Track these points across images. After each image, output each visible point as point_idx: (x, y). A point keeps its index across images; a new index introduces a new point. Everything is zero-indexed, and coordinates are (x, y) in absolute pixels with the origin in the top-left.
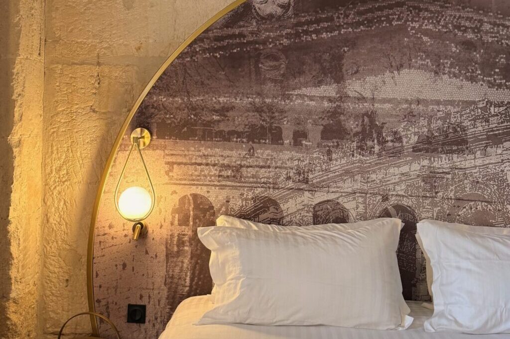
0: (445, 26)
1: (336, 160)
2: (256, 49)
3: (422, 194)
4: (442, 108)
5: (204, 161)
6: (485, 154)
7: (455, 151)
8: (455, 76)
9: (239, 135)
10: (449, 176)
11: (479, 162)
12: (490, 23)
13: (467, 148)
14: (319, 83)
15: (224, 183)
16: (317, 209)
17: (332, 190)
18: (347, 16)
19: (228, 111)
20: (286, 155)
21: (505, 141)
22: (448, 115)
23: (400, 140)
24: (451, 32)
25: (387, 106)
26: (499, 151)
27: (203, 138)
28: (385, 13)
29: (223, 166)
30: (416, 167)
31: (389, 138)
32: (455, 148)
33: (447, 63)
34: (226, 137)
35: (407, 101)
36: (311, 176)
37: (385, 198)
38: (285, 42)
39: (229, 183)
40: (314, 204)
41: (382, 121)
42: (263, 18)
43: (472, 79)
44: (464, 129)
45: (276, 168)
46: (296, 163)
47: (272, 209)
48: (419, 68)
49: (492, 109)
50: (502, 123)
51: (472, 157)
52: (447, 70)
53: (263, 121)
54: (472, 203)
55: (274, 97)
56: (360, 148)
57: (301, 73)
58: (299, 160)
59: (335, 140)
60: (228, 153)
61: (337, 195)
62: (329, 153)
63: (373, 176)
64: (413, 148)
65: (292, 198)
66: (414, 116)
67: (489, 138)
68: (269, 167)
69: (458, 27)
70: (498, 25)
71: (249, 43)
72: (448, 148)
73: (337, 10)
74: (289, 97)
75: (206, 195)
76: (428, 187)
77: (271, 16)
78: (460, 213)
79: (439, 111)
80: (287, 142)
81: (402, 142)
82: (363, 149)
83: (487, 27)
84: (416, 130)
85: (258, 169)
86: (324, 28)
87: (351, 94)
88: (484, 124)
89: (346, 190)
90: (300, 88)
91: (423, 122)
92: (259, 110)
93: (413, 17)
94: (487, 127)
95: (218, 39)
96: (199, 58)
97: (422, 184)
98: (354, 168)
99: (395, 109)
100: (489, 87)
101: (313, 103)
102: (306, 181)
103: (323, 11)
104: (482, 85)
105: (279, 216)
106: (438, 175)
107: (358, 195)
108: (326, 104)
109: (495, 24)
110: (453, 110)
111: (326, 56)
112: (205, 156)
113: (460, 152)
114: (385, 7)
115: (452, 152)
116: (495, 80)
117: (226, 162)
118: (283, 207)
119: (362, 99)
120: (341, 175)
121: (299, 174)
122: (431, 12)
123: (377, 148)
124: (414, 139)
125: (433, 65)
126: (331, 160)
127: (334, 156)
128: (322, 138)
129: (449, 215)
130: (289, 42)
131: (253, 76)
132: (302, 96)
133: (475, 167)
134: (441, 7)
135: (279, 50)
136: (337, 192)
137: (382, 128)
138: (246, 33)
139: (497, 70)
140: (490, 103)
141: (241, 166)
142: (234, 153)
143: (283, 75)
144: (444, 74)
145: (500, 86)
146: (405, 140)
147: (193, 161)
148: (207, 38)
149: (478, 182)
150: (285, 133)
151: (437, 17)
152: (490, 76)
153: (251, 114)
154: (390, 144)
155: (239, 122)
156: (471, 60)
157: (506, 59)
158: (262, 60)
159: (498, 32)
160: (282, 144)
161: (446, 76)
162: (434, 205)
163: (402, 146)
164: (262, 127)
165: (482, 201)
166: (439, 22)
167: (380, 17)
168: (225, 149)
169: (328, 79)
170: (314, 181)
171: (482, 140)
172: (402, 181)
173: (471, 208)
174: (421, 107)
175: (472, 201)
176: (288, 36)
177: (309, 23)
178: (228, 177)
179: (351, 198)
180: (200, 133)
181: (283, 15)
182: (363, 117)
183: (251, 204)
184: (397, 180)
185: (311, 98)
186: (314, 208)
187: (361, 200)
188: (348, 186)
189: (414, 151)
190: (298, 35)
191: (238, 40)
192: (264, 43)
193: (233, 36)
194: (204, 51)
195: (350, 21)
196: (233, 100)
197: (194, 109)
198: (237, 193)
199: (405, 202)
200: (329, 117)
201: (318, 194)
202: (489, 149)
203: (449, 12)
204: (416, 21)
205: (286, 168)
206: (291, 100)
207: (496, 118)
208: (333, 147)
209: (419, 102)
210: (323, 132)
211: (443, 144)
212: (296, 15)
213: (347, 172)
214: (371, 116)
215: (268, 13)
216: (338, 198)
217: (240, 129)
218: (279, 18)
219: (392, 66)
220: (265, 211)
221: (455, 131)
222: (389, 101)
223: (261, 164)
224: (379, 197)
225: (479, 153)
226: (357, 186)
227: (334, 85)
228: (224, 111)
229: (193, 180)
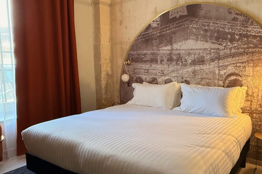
0: (199, 25)
1: (170, 67)
2: (152, 37)
3: (192, 77)
4: (198, 51)
5: (141, 68)
6: (210, 65)
7: (201, 64)
8: (202, 41)
9: (148, 61)
10: (199, 72)
11: (208, 67)
12: (212, 23)
13: (204, 63)
14: (166, 46)
15: (145, 74)
16: (166, 81)
17: (169, 76)
18: (173, 25)
19: (146, 55)
20: (159, 66)
21: (215, 61)
22: (200, 53)
23: (186, 61)
24: (201, 27)
25: (183, 51)
26: (214, 64)
27: (141, 62)
28: (183, 23)
29: (145, 69)
30: (190, 69)
31: (184, 61)
32: (201, 63)
33: (200, 37)
34: (145, 62)
35: (188, 50)
36: (164, 72)
37: (182, 78)
38: (158, 34)
39: (146, 74)
40: (165, 79)
41: (182, 56)
42: (153, 28)
43: (207, 41)
44: (204, 57)
45: (156, 70)
46: (161, 68)
47: (156, 81)
48: (192, 39)
49: (212, 50)
50: (215, 55)
51: (206, 66)
52: (200, 39)
53: (154, 57)
54: (205, 80)
55: (156, 50)
56: (176, 64)
57: (162, 43)
58: (162, 67)
59: (170, 62)
60: (146, 66)
61: (171, 77)
62: (169, 65)
63: (179, 72)
64: (190, 63)
65: (160, 78)
66: (190, 54)
67: (211, 60)
68: (155, 70)
69: (203, 25)
70: (215, 23)
71: (150, 36)
72: (199, 63)
73: (171, 23)
74: (159, 50)
75: (141, 77)
76: (193, 75)
77: (155, 27)
78: (202, 83)
79: (197, 52)
80: (159, 63)
81: (187, 62)
82: (177, 64)
83: (211, 24)
84: (191, 58)
85: (152, 70)
86: (167, 29)
87: (174, 48)
88: (209, 55)
89: (173, 76)
90: (162, 48)
91: (193, 56)
92: (152, 54)
93: (191, 23)
94: (210, 56)
95: (143, 35)
96: (139, 41)
97: (192, 74)
98: (175, 70)
99: (185, 52)
100: (211, 44)
101: (165, 52)
102: (163, 73)
103: (167, 24)
104: (209, 43)
105: (157, 83)
106: (196, 71)
107: (176, 77)
108: (168, 52)
109: (214, 23)
110: (201, 51)
111: (168, 38)
112: (141, 67)
113: (203, 64)
114: (183, 21)
115: (200, 64)
116: (213, 41)
117: (145, 68)
118: (158, 80)
119: (177, 50)
120: (172, 72)
121: (162, 71)
122: (196, 21)
123: (181, 64)
124: (190, 61)
125: (196, 38)
126: (169, 67)
127: (170, 66)
128: (167, 61)
129: (199, 83)
130: (159, 34)
131: (151, 45)
132: (162, 50)
133: (207, 69)
134: (198, 19)
135: (157, 37)
136: (171, 76)
137: (182, 58)
138: (149, 33)
139: (214, 38)
140: (211, 49)
141: (149, 69)
142: (147, 66)
143: (158, 44)
144: (199, 40)
145: (215, 43)
146: (188, 61)
147: (139, 68)
148: (141, 35)
149: (207, 73)
150: (158, 60)
151: (197, 23)
152: (212, 40)
153: (151, 55)
154: (184, 63)
155: (148, 58)
156: (206, 36)
157: (217, 34)
158: (153, 40)
159: (215, 26)
160: (158, 63)
161: (199, 41)
162: (195, 80)
163: (187, 63)
164: (153, 58)
165: (208, 79)
166: (197, 24)
167: (182, 24)
168: (145, 65)
169: (169, 44)
170: (165, 73)
171: (209, 60)
172: (186, 73)
173: (205, 81)
174: (192, 51)
175: (205, 79)
176: (159, 33)
177: (164, 28)
178: (146, 72)
179: (174, 78)
180: (140, 61)
181: (158, 27)
182: (177, 55)
183: (151, 79)
184: (185, 73)
185: (165, 50)
186: (165, 81)
187: (176, 78)
188: (173, 75)
189: (190, 64)
190: (161, 32)
191: (147, 35)
192: (153, 35)
193: (146, 34)
194: (140, 39)
195: (174, 26)
196: (147, 52)
197: (139, 54)
198: (148, 76)
199: (188, 79)
200: (169, 55)
201: (166, 77)
202: (211, 63)
203: (201, 21)
204: (191, 25)
205: (159, 70)
206: (160, 51)
207: (213, 53)
208: (170, 64)
209: (192, 50)
210: (167, 60)
211: (198, 62)
212: (161, 26)
213: (173, 71)
214: (179, 54)
215: (154, 26)
216: (171, 78)
217: (148, 60)
218: (157, 28)
219: (185, 39)
220: (154, 81)
221: (201, 58)
222: (184, 50)
223: (153, 69)
224: (181, 78)
225: (208, 64)
226: (176, 75)
227: (170, 46)
228: (145, 55)
229: (139, 73)
